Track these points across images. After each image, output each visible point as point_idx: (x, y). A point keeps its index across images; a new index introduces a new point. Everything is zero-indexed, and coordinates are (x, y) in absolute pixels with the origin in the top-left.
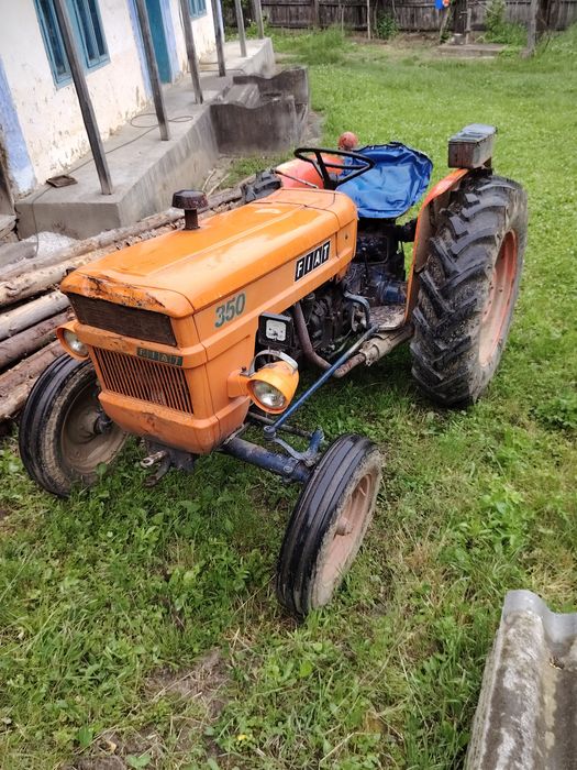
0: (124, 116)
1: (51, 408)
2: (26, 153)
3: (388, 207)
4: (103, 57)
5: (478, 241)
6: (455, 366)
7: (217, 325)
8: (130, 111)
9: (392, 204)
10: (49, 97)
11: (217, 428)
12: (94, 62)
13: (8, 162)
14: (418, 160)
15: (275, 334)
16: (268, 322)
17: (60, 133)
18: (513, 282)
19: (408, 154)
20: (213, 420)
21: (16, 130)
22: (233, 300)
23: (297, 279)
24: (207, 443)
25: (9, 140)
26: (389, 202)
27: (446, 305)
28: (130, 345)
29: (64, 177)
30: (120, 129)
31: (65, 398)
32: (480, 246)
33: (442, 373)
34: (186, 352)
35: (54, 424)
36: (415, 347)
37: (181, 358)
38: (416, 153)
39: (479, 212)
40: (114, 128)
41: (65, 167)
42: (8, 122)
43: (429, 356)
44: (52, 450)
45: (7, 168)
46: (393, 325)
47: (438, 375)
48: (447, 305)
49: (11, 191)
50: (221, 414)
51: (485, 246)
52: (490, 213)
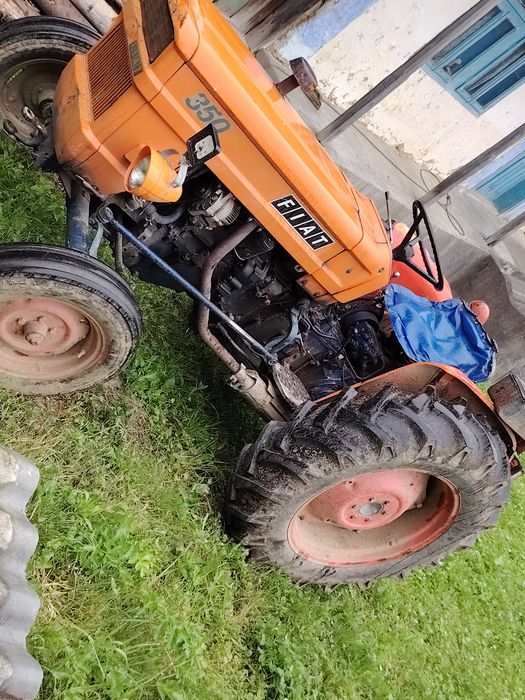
0: (426, 159)
1: (48, 37)
2: (324, 42)
3: (415, 346)
4: (477, 106)
5: (413, 424)
6: (270, 476)
7: (188, 101)
8: (436, 165)
9: (421, 350)
10: (398, 50)
11: (89, 152)
12: (466, 95)
13: (304, 24)
14: (485, 367)
15: (200, 149)
16: (210, 137)
17: (366, 79)
18: (408, 553)
19: (487, 356)
20: (96, 143)
21: (343, 21)
22: (219, 114)
23: (275, 204)
24: (70, 149)
25: (327, 16)
26: (420, 346)
27: (329, 424)
28: (137, 34)
29: (319, 95)
30: (409, 157)
31: (64, 49)
32: (409, 431)
33: (256, 469)
34: (149, 72)
35: (34, 46)
36: (274, 426)
37: (142, 71)
38: (491, 362)
39: (446, 418)
40: (407, 149)
41: (331, 98)
42: (346, 8)
43: (268, 444)
44: (7, 55)
45: (298, 25)
46: (287, 392)
47: (252, 466)
48: (331, 424)
49: (274, 40)
50: (104, 151)
51: (412, 438)
52: (451, 431)
